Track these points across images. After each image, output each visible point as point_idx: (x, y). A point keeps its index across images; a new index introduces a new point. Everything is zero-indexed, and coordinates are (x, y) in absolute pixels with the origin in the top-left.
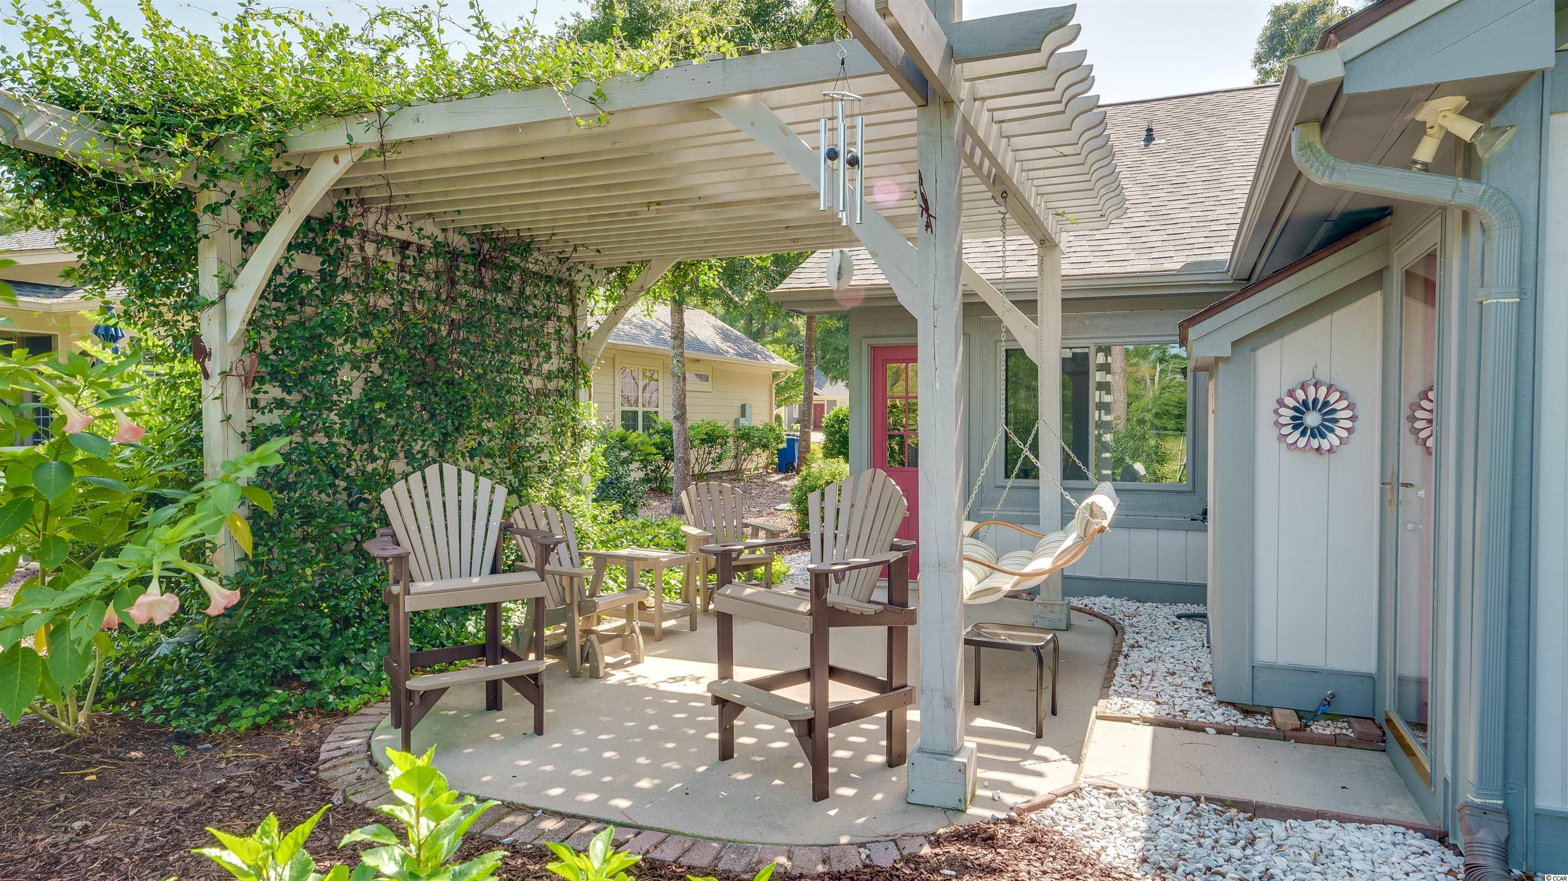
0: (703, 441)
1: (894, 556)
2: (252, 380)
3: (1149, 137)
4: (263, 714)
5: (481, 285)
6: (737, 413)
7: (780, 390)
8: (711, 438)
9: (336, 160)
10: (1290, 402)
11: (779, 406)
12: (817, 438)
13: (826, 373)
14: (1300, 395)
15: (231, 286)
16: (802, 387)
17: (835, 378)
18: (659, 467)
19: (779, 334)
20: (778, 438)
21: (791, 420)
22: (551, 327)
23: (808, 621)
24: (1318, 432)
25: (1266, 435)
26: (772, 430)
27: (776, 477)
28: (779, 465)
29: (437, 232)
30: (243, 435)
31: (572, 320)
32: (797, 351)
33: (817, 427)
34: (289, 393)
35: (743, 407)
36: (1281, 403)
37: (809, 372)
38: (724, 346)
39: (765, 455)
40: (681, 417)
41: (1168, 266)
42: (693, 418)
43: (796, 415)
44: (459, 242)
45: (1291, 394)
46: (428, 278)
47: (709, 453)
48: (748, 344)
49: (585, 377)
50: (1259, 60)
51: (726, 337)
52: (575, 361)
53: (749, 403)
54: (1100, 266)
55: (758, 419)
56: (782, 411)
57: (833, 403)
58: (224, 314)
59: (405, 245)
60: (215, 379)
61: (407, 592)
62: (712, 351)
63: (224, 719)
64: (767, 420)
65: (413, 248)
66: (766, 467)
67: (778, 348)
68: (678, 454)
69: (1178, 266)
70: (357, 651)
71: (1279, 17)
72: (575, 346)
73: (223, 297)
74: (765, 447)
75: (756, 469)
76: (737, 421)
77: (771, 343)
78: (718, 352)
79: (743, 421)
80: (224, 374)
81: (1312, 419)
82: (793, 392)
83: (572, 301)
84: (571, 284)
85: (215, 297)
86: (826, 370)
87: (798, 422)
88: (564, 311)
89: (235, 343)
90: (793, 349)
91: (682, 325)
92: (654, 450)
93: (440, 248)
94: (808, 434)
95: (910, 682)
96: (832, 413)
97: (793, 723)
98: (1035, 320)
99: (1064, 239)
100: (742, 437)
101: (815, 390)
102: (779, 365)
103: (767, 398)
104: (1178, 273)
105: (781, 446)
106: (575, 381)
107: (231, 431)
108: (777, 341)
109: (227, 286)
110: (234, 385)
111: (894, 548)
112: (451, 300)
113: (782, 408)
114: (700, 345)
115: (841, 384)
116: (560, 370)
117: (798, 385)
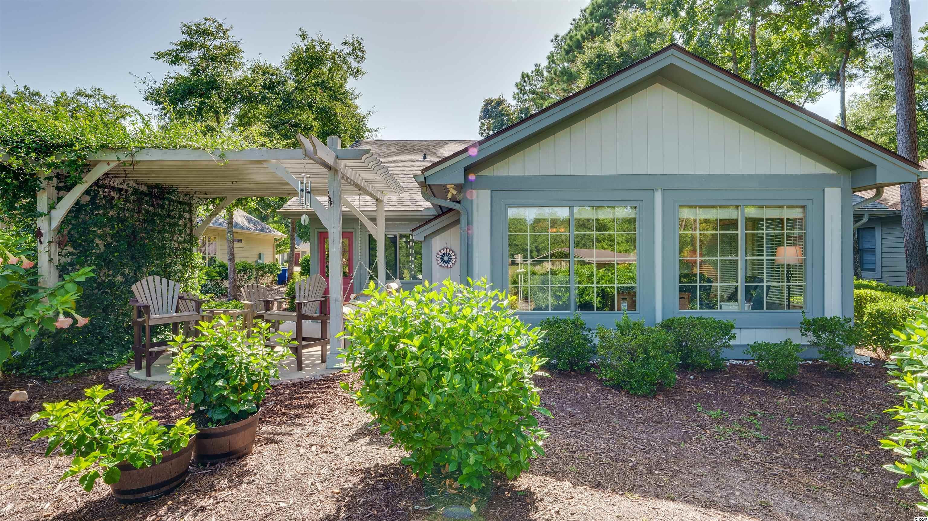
0: (240, 270)
1: (322, 299)
2: (60, 244)
3: (425, 158)
4: (79, 370)
5: (152, 205)
6: (256, 257)
7: (278, 246)
8: (245, 269)
9: (108, 164)
10: (440, 254)
11: (277, 254)
12: (297, 269)
13: (301, 238)
14: (442, 251)
15: (54, 208)
16: (289, 245)
17: (305, 241)
18: (218, 283)
19: (276, 219)
20: (278, 269)
21: (283, 261)
22: (181, 222)
23: (296, 318)
24: (447, 262)
25: (434, 263)
26: (275, 265)
27: (276, 287)
28: (278, 281)
29: (134, 185)
30: (57, 266)
31: (191, 220)
32: (286, 227)
33: (297, 264)
34: (76, 250)
35: (260, 255)
36: (438, 254)
37: (293, 239)
38: (250, 226)
39: (271, 277)
40: (232, 258)
41: (420, 209)
42: (237, 260)
43: (285, 258)
44: (144, 189)
45: (440, 251)
46: (130, 203)
47: (243, 276)
48: (261, 225)
49: (196, 243)
50: (481, 118)
51: (250, 221)
52: (191, 235)
53: (262, 253)
54: (400, 208)
55: (267, 260)
56: (278, 256)
57: (304, 253)
58: (50, 220)
59: (120, 190)
60: (46, 244)
61: (149, 318)
62: (244, 228)
63: (61, 372)
64: (272, 260)
65: (124, 191)
66: (272, 283)
67: (276, 225)
68: (231, 276)
69: (423, 209)
70: (109, 350)
71: (488, 102)
72: (191, 230)
73: (49, 212)
74: (271, 273)
75: (267, 283)
76: (256, 261)
77: (272, 223)
78: (247, 228)
79: (259, 261)
80: (50, 242)
81: (446, 258)
82: (284, 247)
83: (190, 212)
84: (190, 205)
85: (46, 212)
86: (301, 237)
87: (286, 262)
88: (187, 215)
89: (54, 230)
90: (283, 226)
91: (232, 218)
92: (216, 274)
93: (136, 191)
94: (292, 267)
95: (328, 338)
96: (304, 257)
97: (291, 348)
98: (376, 225)
99: (386, 199)
100: (260, 268)
101: (296, 246)
102: (277, 235)
103: (272, 250)
104: (422, 211)
105: (279, 273)
106: (191, 244)
107: (52, 264)
108: (275, 222)
109: (52, 207)
110: (53, 247)
111: (323, 297)
112: (139, 212)
113: (278, 255)
114: (239, 226)
115: (308, 244)
116: (185, 240)
117: (287, 244)
